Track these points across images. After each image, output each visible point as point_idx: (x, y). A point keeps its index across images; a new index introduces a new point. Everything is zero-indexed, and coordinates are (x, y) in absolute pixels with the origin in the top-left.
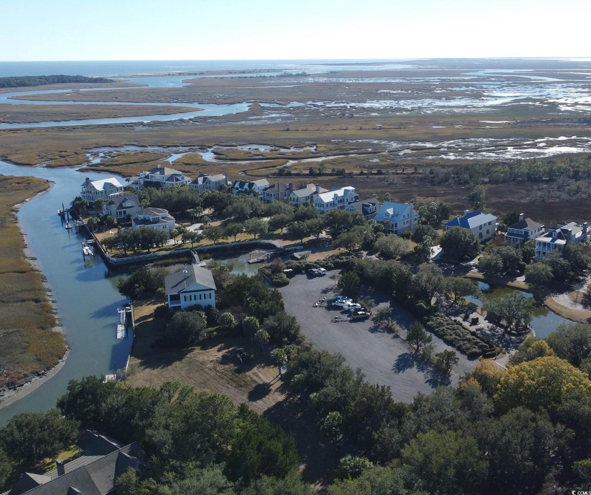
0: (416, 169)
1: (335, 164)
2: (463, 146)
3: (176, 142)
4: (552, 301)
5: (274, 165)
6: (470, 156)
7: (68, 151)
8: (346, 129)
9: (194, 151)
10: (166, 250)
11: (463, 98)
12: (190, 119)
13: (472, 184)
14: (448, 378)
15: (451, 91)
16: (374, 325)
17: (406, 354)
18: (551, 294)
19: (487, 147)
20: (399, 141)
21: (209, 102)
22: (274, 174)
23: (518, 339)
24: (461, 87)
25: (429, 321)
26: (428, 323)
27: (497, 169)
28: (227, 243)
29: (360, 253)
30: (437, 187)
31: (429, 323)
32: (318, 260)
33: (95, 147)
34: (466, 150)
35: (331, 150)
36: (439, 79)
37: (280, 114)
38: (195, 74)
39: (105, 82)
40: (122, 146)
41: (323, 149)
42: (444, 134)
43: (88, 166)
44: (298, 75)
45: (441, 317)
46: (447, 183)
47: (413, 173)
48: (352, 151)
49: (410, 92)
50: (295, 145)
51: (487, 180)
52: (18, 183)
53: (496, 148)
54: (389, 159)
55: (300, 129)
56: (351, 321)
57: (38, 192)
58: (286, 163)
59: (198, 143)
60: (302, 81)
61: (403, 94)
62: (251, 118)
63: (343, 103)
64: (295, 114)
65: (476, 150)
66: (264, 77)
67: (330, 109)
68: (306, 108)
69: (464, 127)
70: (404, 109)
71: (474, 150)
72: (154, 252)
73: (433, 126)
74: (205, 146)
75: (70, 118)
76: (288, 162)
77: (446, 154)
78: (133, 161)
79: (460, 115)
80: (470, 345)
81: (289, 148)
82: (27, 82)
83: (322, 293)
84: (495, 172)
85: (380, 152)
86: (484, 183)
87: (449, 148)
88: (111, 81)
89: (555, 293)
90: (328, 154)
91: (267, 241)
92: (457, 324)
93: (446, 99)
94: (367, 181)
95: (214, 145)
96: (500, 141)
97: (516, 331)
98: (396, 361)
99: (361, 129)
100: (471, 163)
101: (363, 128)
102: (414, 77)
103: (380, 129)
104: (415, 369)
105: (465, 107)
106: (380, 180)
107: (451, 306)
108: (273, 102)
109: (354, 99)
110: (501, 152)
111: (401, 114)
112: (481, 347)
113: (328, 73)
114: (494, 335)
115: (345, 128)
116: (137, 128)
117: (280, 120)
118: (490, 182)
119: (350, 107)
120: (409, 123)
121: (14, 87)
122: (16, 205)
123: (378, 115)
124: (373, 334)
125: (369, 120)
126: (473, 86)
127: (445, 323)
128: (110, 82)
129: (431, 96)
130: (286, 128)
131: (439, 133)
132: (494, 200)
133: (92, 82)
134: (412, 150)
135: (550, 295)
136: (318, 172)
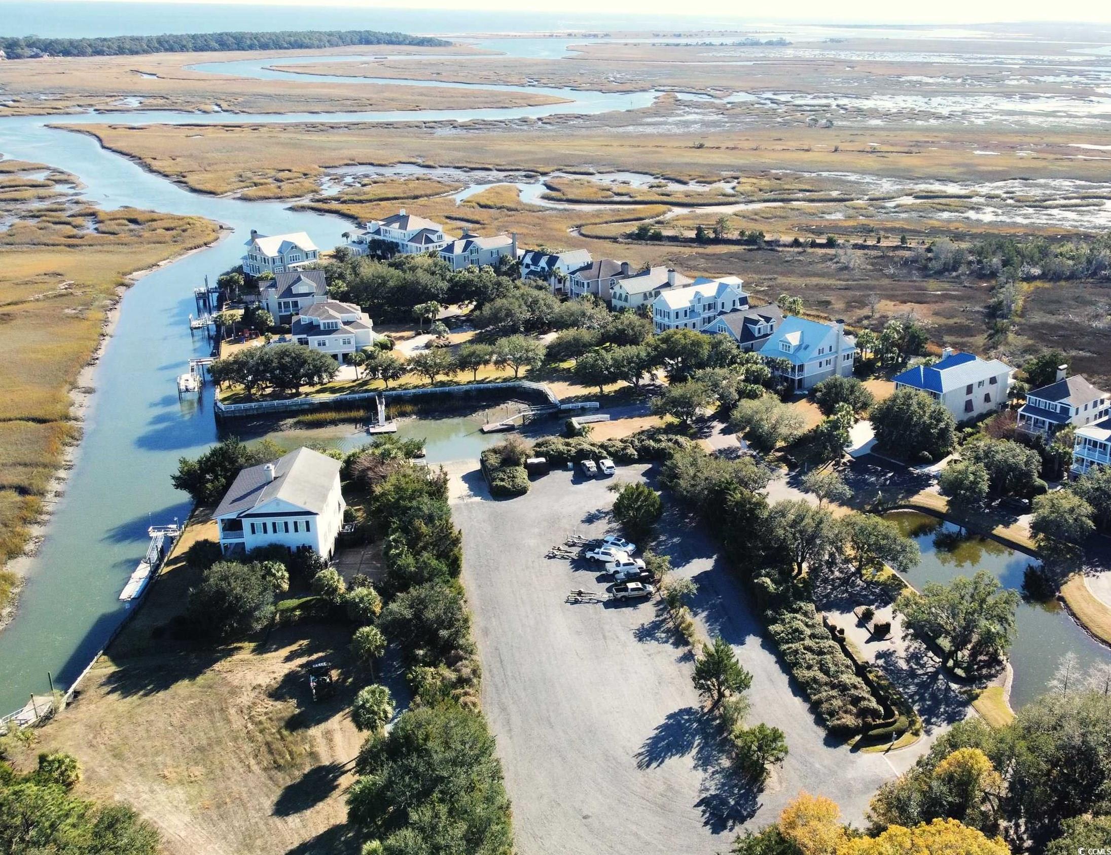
0: (903, 240)
1: (756, 220)
2: (1018, 194)
3: (490, 161)
4: (1081, 587)
5: (641, 216)
6: (1026, 216)
7: (294, 169)
8: (808, 150)
9: (513, 180)
10: (333, 390)
11: (1053, 97)
12: (539, 119)
13: (1003, 279)
14: (755, 797)
15: (1038, 81)
16: (654, 619)
17: (688, 711)
18: (1084, 567)
19: (1065, 199)
20: (899, 177)
21: (590, 88)
22: (629, 236)
23: (965, 692)
24: (1058, 75)
25: (774, 621)
26: (770, 628)
27: (1064, 249)
28: (458, 384)
29: (708, 427)
30: (931, 281)
31: (773, 628)
32: (609, 440)
33: (347, 165)
34: (1021, 202)
35: (760, 190)
36: (1022, 59)
37: (704, 114)
38: (595, 36)
39: (436, 45)
40: (392, 165)
41: (748, 188)
42: (990, 168)
43: (312, 200)
44: (770, 43)
45: (805, 614)
46: (954, 274)
47: (896, 248)
48: (800, 195)
49: (959, 81)
50: (700, 177)
51: (1036, 271)
52: (168, 229)
53: (1085, 202)
54: (862, 215)
55: (724, 146)
56: (608, 605)
57: (191, 249)
58: (664, 213)
59: (526, 167)
60: (772, 55)
61: (944, 84)
62: (649, 120)
63: (826, 97)
64: (730, 116)
65: (1040, 205)
66: (711, 44)
67: (799, 108)
68: (756, 106)
69: (1035, 155)
70: (934, 114)
71: (1038, 204)
72: (307, 394)
73: (976, 149)
74: (537, 172)
75: (337, 109)
76: (670, 210)
77: (978, 209)
78: (390, 196)
79: (1037, 131)
80: (841, 704)
81: (685, 183)
82: (307, 41)
83: (583, 522)
84: (1056, 256)
85: (852, 200)
86: (1029, 279)
87: (989, 197)
88: (447, 44)
89: (1093, 566)
90: (751, 198)
91: (534, 385)
92: (835, 638)
93: (1021, 98)
94: (800, 260)
95: (553, 171)
96: (1097, 188)
97: (966, 670)
98: (657, 729)
99: (836, 150)
100: (1020, 232)
101: (840, 149)
102: (977, 53)
103: (872, 152)
104: (690, 759)
105: (1053, 114)
106: (825, 259)
107: (846, 581)
108: (702, 92)
109: (849, 92)
110: (1089, 211)
111: (926, 124)
112: (863, 713)
113: (826, 42)
114: (912, 674)
115: (806, 147)
116: (439, 132)
117: (697, 126)
118: (1043, 277)
119: (838, 106)
120: (933, 142)
121: (285, 48)
122: (135, 274)
123: (882, 123)
124: (640, 644)
125: (859, 133)
126: (1081, 73)
127: (808, 632)
128: (445, 46)
129: (997, 90)
130: (697, 144)
131: (979, 165)
132: (1037, 318)
133: (415, 45)
134: (917, 197)
135: (1080, 570)
136: (712, 236)
